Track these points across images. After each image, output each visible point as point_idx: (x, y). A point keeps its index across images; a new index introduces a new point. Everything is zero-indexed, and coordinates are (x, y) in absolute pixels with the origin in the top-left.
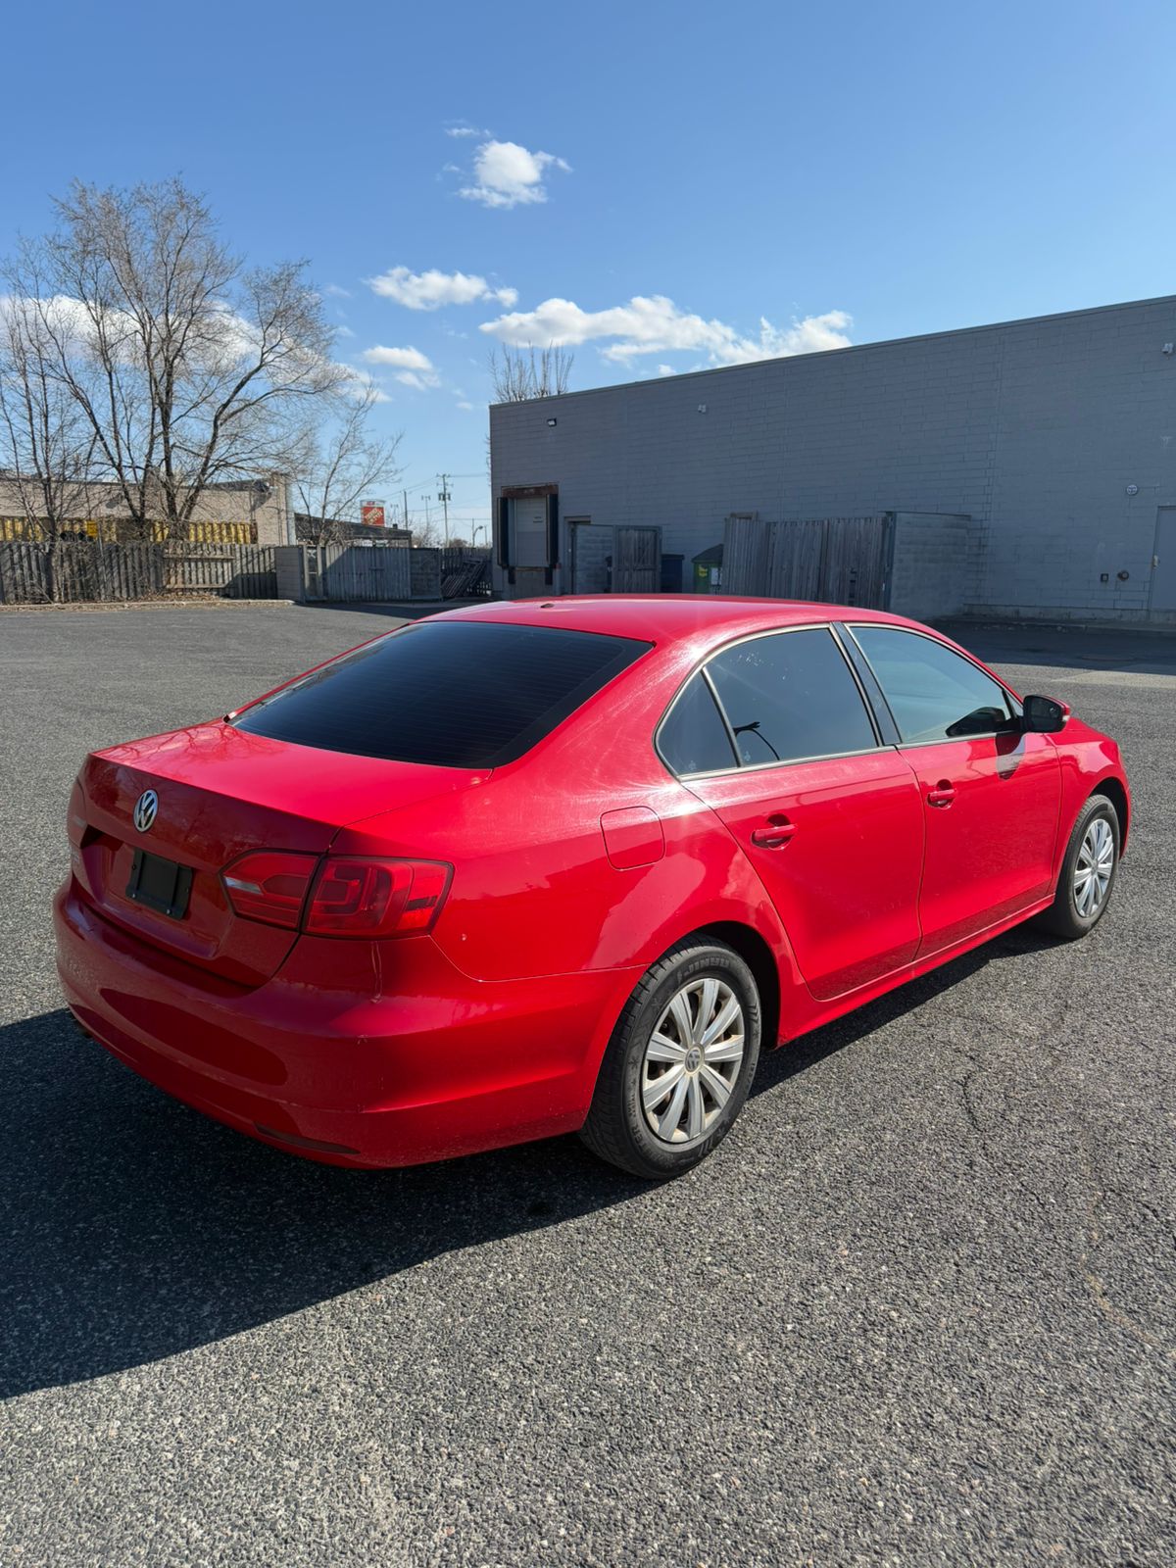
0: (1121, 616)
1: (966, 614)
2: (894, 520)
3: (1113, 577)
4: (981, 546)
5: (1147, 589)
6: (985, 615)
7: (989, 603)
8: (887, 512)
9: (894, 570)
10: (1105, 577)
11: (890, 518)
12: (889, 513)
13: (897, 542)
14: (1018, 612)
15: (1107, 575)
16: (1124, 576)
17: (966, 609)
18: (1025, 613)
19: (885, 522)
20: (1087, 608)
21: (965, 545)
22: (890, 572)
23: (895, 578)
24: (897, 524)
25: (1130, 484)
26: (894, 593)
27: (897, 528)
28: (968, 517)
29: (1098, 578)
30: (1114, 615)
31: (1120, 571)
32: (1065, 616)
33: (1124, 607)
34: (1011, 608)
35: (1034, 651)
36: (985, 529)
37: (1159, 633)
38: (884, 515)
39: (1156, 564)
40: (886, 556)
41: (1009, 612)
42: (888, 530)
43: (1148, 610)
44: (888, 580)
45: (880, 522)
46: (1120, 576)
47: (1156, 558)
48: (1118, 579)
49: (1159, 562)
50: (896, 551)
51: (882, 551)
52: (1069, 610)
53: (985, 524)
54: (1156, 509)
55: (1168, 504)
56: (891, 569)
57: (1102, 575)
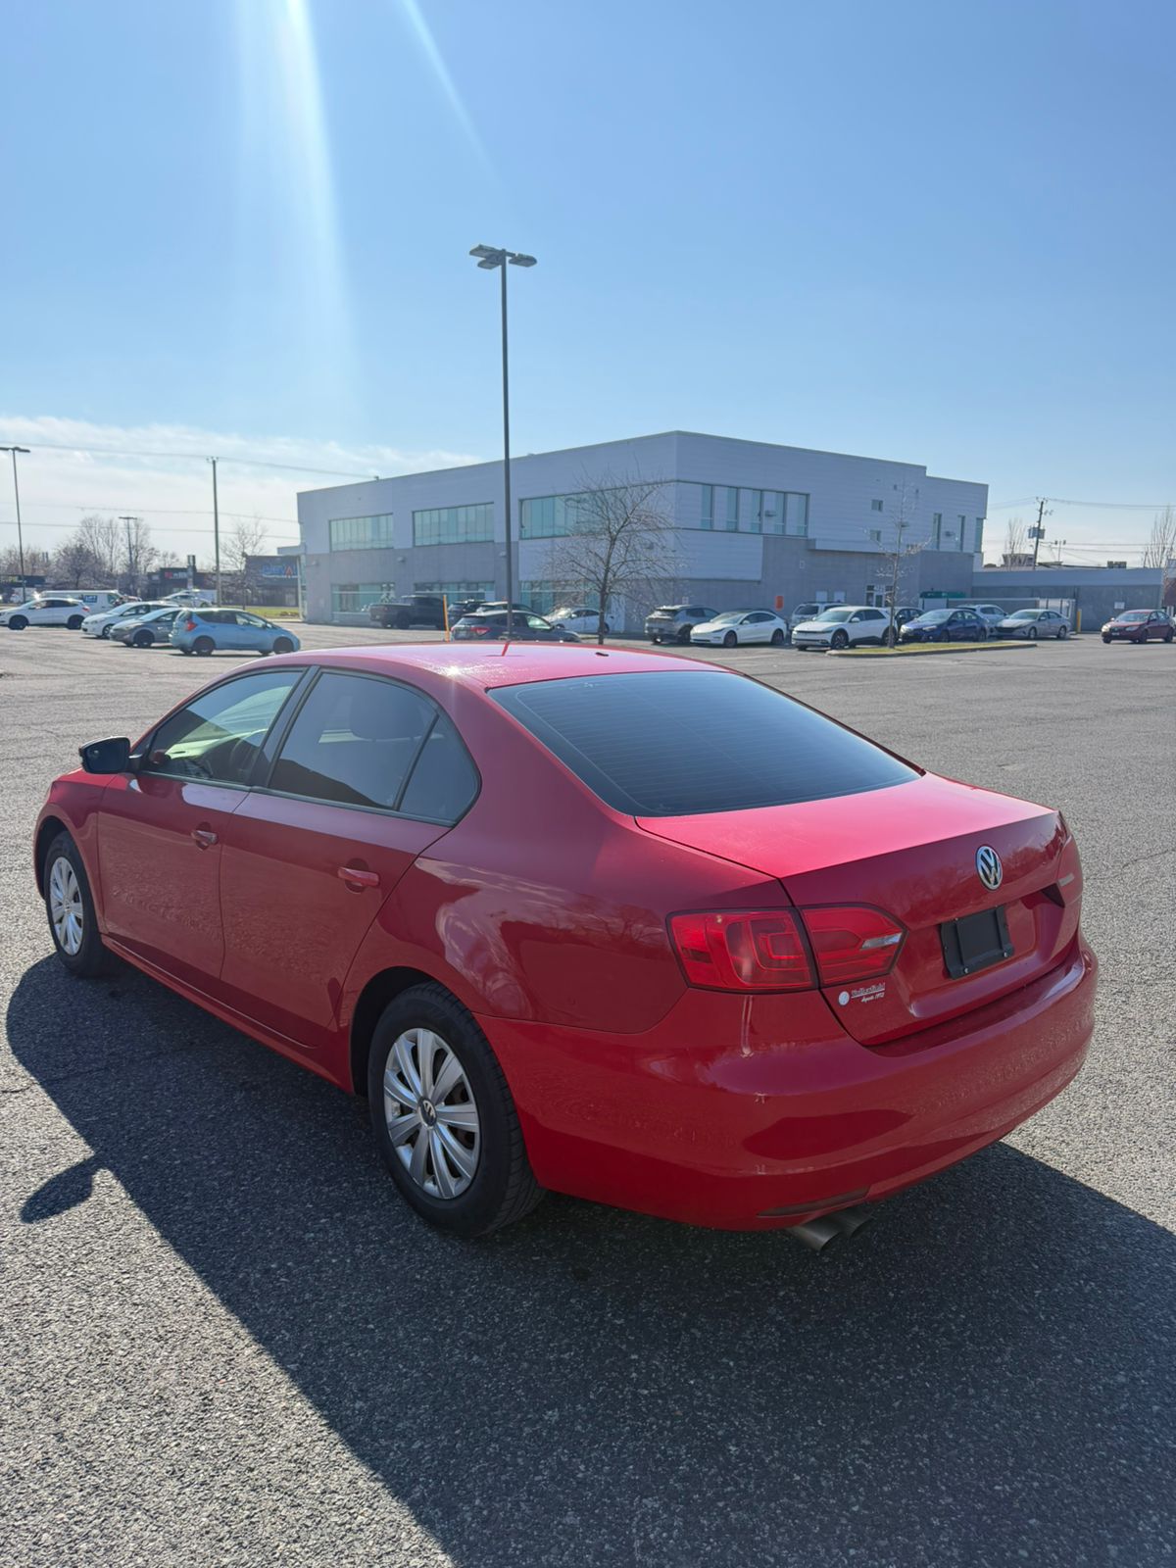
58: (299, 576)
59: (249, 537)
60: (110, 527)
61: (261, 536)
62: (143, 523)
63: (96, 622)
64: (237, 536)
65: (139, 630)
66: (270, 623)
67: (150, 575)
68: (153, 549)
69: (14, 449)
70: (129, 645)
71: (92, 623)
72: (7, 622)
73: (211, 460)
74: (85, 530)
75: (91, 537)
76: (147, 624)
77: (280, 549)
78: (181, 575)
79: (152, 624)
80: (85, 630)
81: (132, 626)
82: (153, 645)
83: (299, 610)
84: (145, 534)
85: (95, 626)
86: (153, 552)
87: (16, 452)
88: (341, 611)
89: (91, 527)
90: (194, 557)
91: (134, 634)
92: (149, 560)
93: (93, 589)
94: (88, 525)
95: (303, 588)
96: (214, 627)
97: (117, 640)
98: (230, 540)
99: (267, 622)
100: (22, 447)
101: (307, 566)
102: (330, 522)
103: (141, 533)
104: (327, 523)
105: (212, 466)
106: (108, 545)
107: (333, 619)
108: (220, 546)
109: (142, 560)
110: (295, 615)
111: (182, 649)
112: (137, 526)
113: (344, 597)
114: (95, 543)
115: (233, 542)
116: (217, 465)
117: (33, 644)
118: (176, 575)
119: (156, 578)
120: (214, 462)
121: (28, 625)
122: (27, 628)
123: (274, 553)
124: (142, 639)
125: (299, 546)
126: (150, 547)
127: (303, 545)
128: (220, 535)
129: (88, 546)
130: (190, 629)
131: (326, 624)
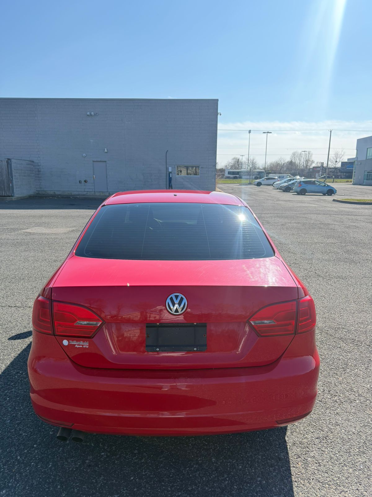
0: (87, 193)
1: (37, 194)
2: (11, 161)
3: (83, 182)
4: (39, 171)
5: (93, 185)
6: (44, 194)
7: (45, 190)
8: (8, 159)
9: (13, 179)
10: (80, 182)
11: (9, 161)
12: (9, 159)
13: (13, 170)
14: (55, 193)
15: (81, 181)
16: (86, 181)
17: (37, 192)
18: (57, 193)
19: (7, 162)
20: (76, 191)
21: (33, 171)
22: (12, 180)
23: (14, 182)
24: (12, 163)
25: (84, 154)
26: (14, 187)
27: (12, 164)
28: (33, 162)
29: (79, 182)
30: (85, 193)
31: (85, 180)
32: (70, 194)
33: (87, 191)
34: (52, 191)
35: (72, 205)
36: (39, 166)
37: (101, 198)
38: (7, 159)
39: (95, 178)
40: (10, 174)
41: (52, 193)
42: (9, 165)
43: (94, 192)
44: (12, 183)
45: (5, 161)
46: (85, 181)
47: (94, 176)
48: (85, 182)
49: (95, 177)
50: (13, 173)
51: (8, 172)
52: (71, 192)
53: (39, 164)
54: (92, 162)
55: (95, 160)
56: (13, 178)
57: (79, 181)
58: (354, 168)
59: (339, 155)
60: (301, 154)
61: (343, 155)
62: (311, 153)
63: (277, 184)
64: (334, 155)
65: (287, 186)
66: (327, 184)
67: (310, 169)
68: (313, 161)
69: (267, 133)
70: (284, 191)
71: (276, 184)
72: (256, 184)
73: (330, 131)
74: (293, 155)
75: (294, 158)
76: (290, 185)
77: (348, 159)
78: (319, 169)
79: (292, 185)
80: (274, 186)
81: (285, 185)
82: (291, 191)
83: (352, 180)
84: (311, 156)
85: (276, 185)
86: (313, 162)
87: (268, 133)
88: (367, 180)
89: (295, 155)
90: (323, 163)
91: (285, 188)
92: (311, 164)
93: (284, 174)
94: (294, 154)
95: (355, 172)
96: (307, 186)
97: (280, 190)
98: (332, 157)
99: (325, 184)
100: (269, 132)
101: (357, 165)
102: (367, 149)
103: (310, 156)
104: (366, 149)
105: (330, 132)
106: (299, 160)
107: (363, 183)
108: (329, 159)
109: (309, 164)
110: (351, 182)
111: (297, 193)
112: (309, 153)
113: (369, 175)
114: (295, 160)
115: (333, 158)
116: (332, 132)
117: (257, 190)
118: (317, 169)
119: (311, 170)
120: (331, 131)
121: (262, 185)
122: (261, 186)
123: (346, 161)
124: (287, 189)
125: (355, 158)
126: (312, 160)
127: (357, 157)
128: (330, 155)
129: (293, 161)
130: (300, 186)
131: (360, 185)
